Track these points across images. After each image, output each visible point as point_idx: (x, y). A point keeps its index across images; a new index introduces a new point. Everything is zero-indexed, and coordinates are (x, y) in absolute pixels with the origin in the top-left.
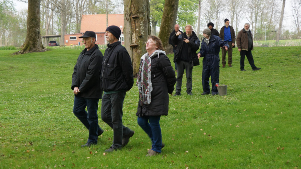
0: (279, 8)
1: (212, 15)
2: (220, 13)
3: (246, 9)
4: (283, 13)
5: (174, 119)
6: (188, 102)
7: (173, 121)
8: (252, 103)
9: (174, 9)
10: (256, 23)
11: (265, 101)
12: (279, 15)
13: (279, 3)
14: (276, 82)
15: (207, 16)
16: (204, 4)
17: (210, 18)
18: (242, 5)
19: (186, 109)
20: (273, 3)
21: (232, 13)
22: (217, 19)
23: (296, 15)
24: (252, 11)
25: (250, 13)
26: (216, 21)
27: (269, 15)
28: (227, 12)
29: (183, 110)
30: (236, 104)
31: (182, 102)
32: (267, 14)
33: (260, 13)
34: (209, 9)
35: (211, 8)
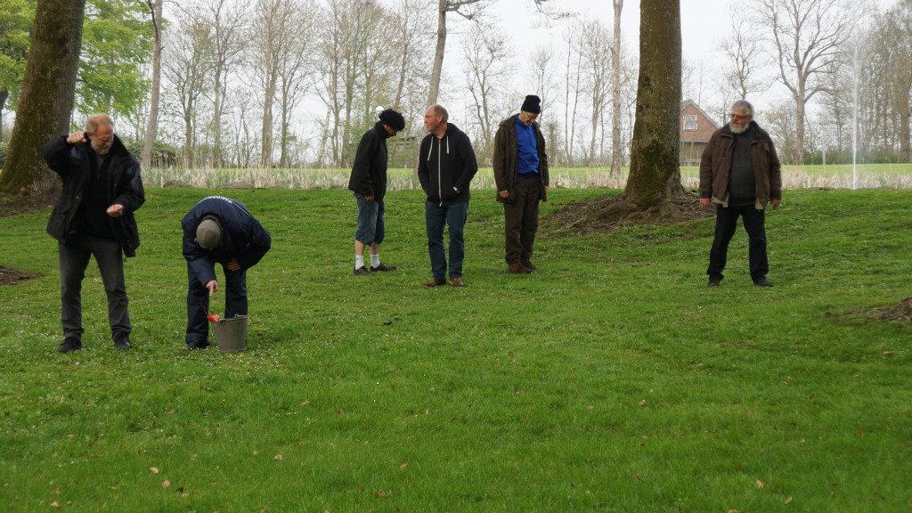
0: (423, 60)
1: (199, 76)
2: (227, 70)
3: (314, 62)
4: (439, 80)
5: (61, 434)
6: (109, 373)
7: (56, 442)
8: (331, 379)
9: (66, 51)
10: (349, 111)
11: (374, 374)
12: (424, 83)
13: (423, 43)
14: (409, 310)
15: (185, 79)
16: (172, 37)
17: (192, 88)
18: (303, 49)
19: (104, 399)
20: (406, 46)
21: (268, 73)
22: (216, 91)
23: (479, 89)
24: (336, 68)
25: (328, 75)
26: (214, 100)
27: (394, 84)
28: (253, 69)
29: (92, 403)
30: (274, 380)
31: (89, 376)
32: (385, 78)
33: (363, 77)
34: (189, 55)
35: (197, 53)
